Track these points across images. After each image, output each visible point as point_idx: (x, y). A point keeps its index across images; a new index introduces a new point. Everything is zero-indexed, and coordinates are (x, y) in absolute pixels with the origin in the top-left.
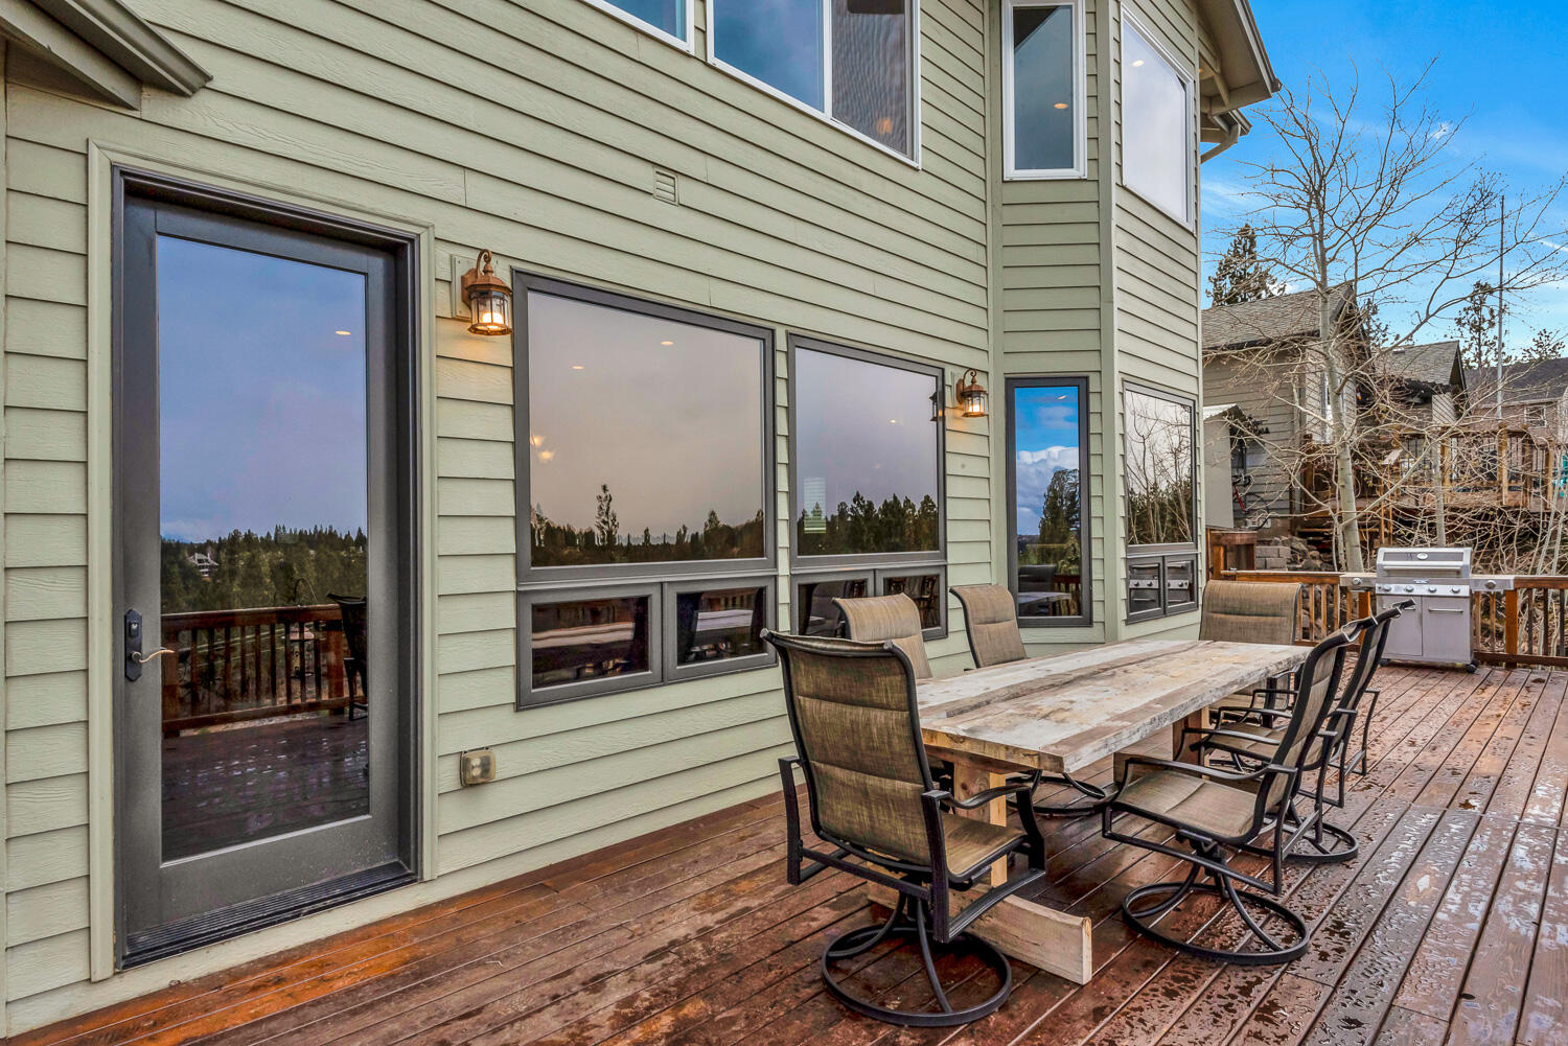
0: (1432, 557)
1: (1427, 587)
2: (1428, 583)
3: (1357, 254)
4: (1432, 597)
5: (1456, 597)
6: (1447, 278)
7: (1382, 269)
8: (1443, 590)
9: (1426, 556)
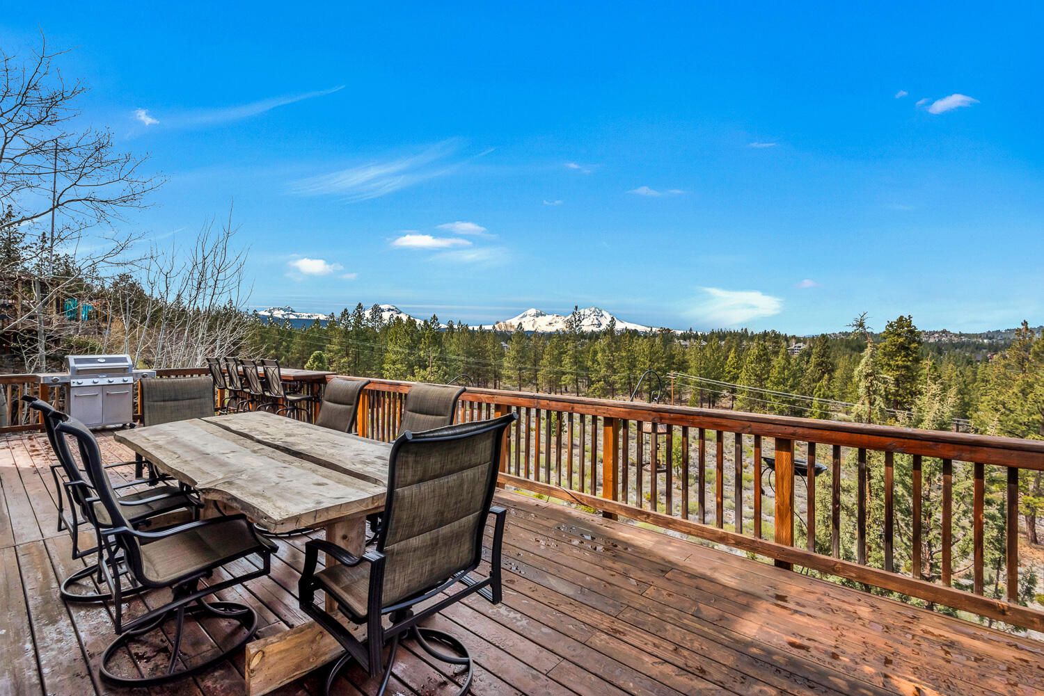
0: (108, 360)
1: (107, 379)
2: (107, 377)
3: (6, 143)
4: (111, 385)
5: (125, 384)
6: (75, 184)
7: (12, 159)
8: (118, 380)
9: (104, 361)
